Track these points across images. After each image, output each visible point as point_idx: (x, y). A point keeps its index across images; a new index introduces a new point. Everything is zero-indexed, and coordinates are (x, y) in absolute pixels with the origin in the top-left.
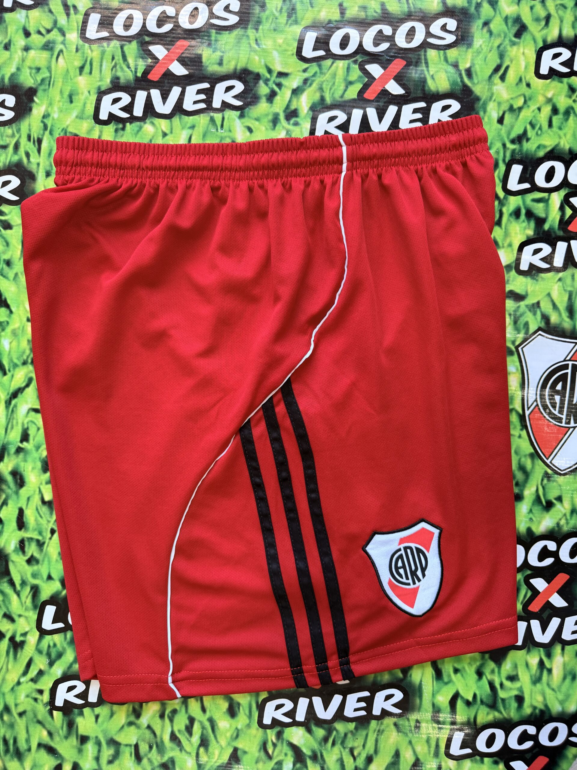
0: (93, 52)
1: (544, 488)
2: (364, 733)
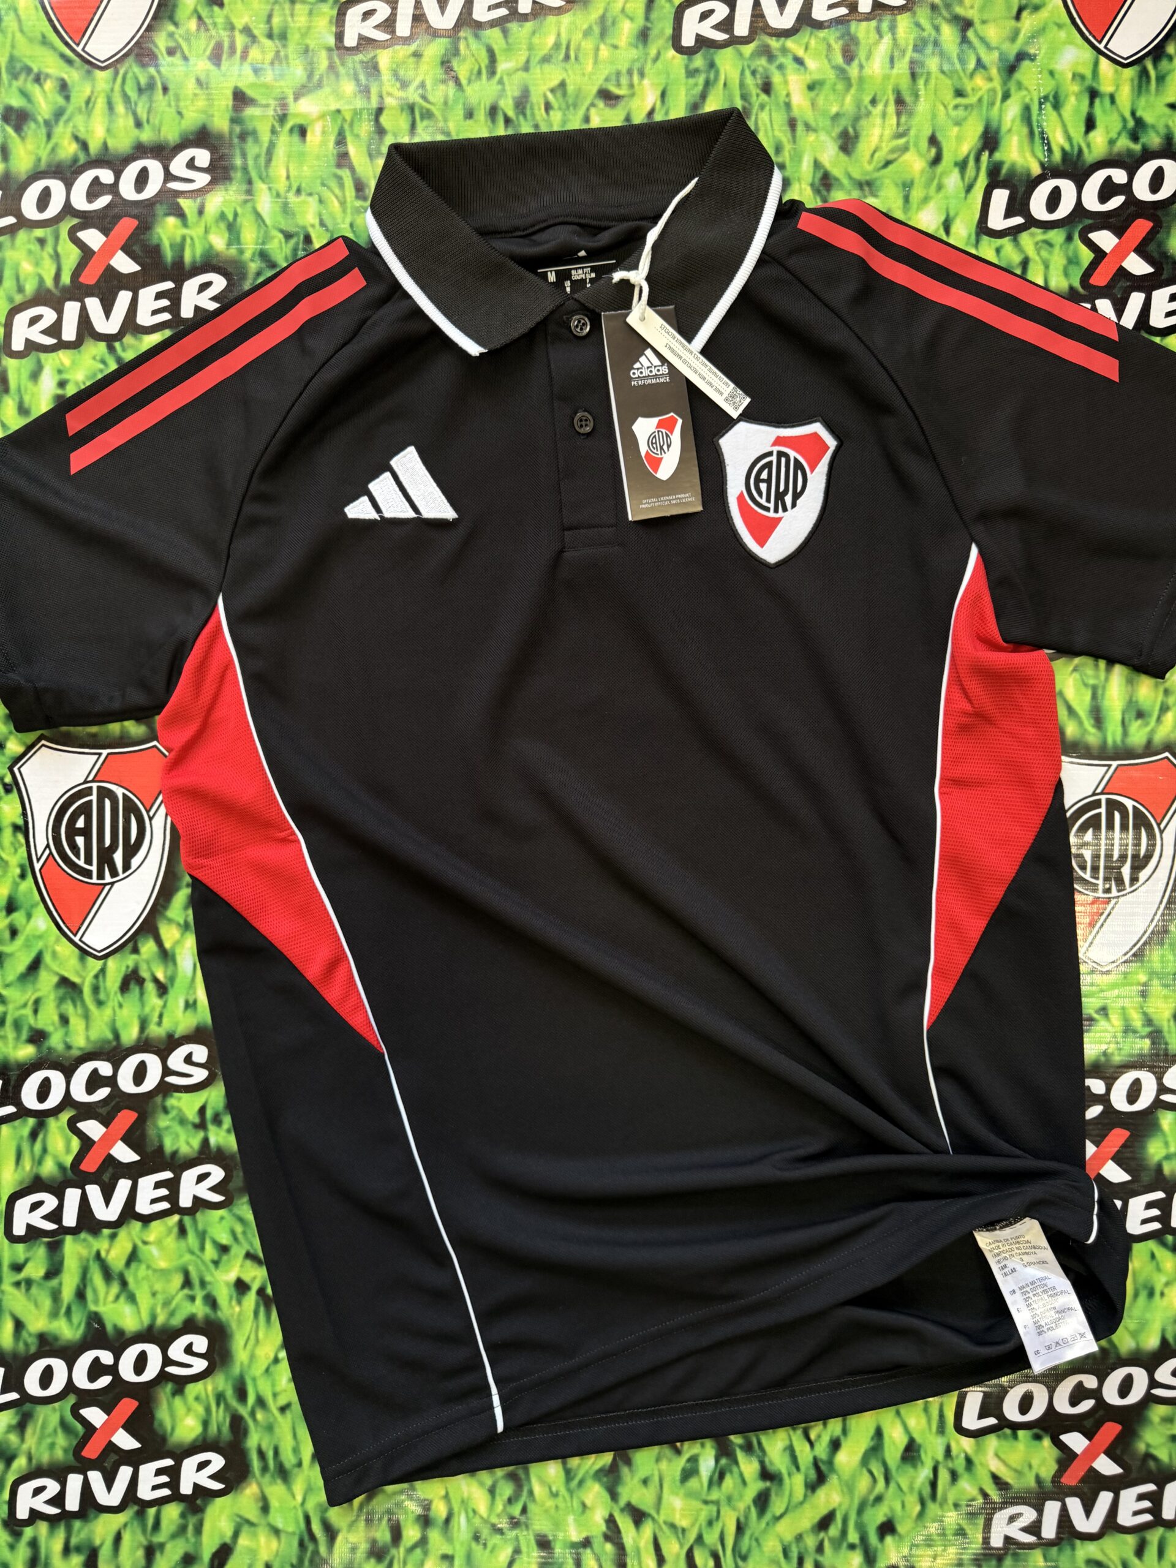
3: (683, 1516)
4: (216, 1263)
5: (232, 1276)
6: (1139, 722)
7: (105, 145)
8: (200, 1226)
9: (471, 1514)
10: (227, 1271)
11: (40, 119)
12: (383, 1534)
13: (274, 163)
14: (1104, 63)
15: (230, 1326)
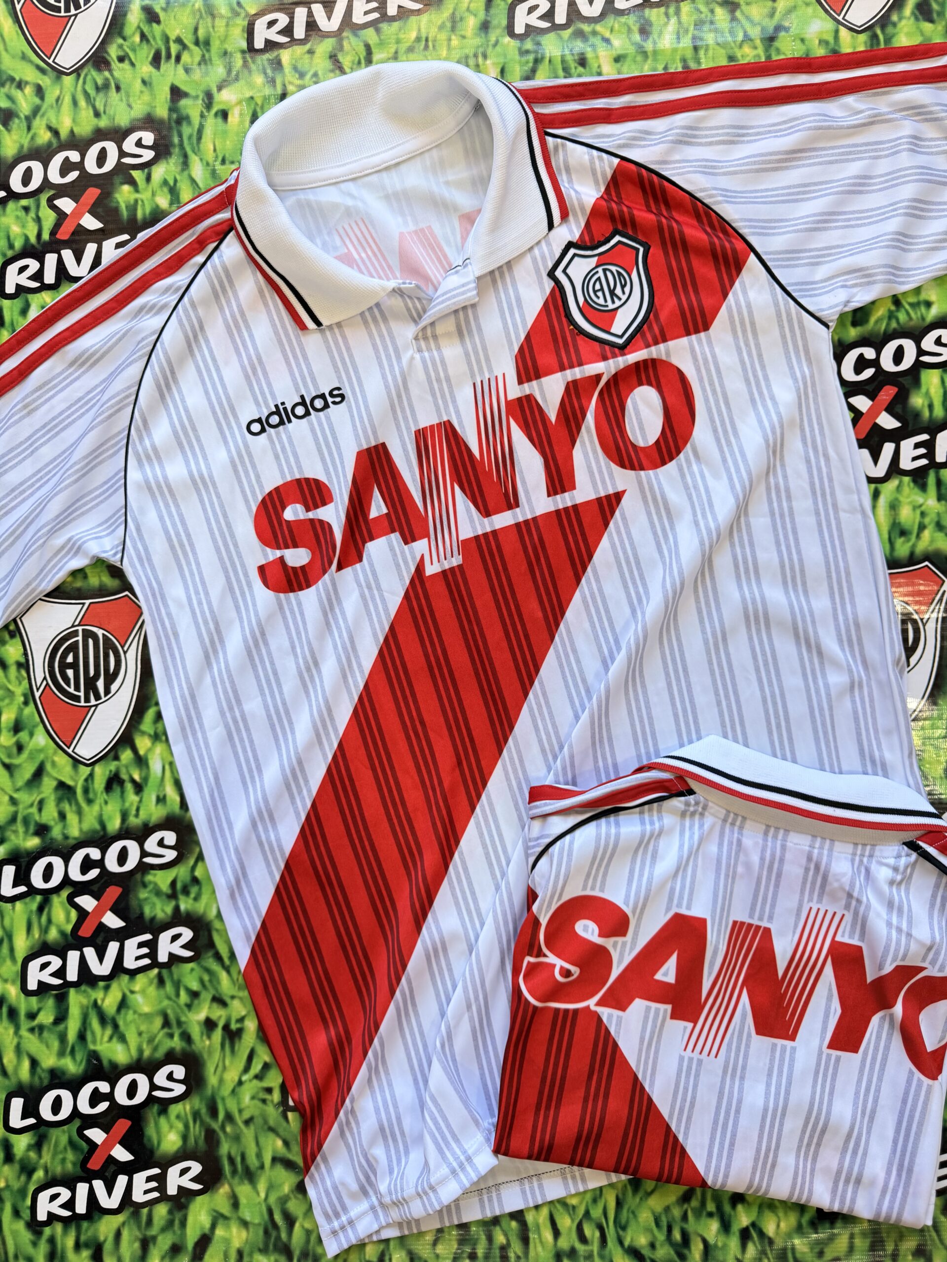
4: (189, 1006)
5: (202, 1016)
6: (902, 539)
7: (72, 132)
8: (175, 977)
10: (198, 1013)
11: (22, 116)
13: (203, 140)
14: (843, 32)
15: (202, 1057)
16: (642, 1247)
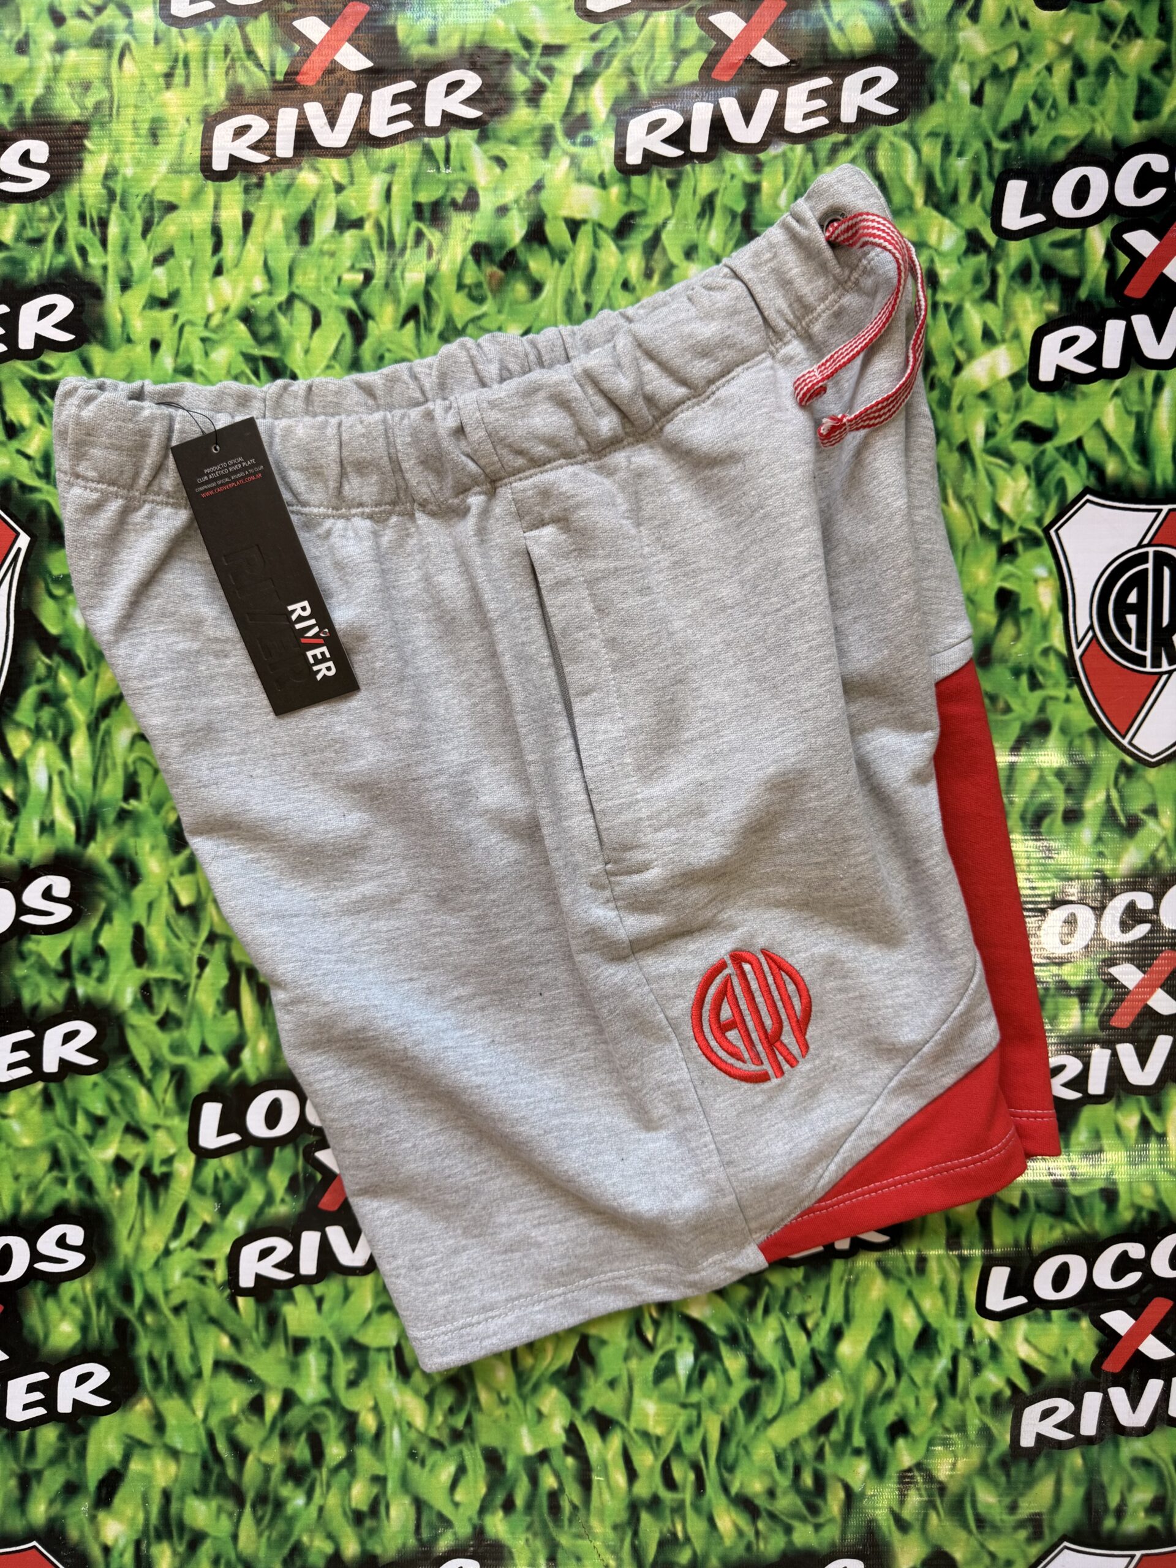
0: (190, 43)
1: (1119, 791)
2: (822, 1285)
3: (657, 1422)
5: (110, 1153)
8: (70, 1095)
9: (405, 1428)
10: (104, 1148)
12: (301, 1452)
15: (110, 1214)
16: (757, 1495)
